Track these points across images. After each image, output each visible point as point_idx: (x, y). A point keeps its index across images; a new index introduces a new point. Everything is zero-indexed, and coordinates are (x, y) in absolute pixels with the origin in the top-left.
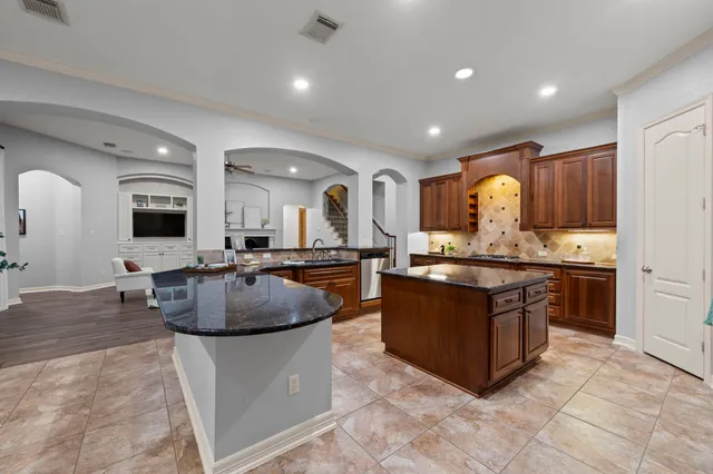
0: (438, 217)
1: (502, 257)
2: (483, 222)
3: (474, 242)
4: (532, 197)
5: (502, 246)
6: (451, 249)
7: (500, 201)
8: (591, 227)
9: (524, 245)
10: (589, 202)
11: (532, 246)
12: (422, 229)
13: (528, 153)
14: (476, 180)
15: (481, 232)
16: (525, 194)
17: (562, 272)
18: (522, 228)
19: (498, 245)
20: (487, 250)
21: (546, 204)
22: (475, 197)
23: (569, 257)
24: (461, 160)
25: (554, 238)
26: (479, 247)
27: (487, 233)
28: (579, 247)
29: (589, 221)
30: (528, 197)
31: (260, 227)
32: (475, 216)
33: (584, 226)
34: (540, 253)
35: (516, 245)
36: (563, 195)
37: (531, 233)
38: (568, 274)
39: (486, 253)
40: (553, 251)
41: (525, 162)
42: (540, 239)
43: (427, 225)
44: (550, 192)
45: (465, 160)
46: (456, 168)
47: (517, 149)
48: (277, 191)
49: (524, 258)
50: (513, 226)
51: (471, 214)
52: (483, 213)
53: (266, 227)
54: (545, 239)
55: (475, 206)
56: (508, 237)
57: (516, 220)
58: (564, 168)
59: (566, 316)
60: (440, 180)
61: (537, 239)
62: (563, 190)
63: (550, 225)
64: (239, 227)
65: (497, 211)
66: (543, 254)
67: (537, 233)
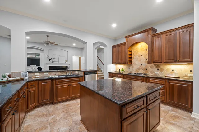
0: (118, 59)
1: (141, 74)
2: (134, 61)
3: (131, 68)
4: (152, 50)
5: (141, 69)
6: (123, 70)
7: (140, 52)
8: (179, 62)
9: (150, 69)
10: (178, 51)
11: (153, 69)
12: (113, 63)
13: (151, 32)
14: (131, 45)
15: (133, 64)
16: (150, 50)
17: (165, 81)
18: (149, 63)
19: (140, 69)
20: (136, 71)
21: (159, 53)
22: (131, 51)
23: (168, 75)
24: (126, 37)
25: (162, 66)
26: (133, 70)
27: (135, 64)
28: (173, 70)
29: (178, 60)
30: (151, 50)
31: (64, 63)
32: (131, 58)
33: (175, 62)
34: (156, 73)
35: (146, 69)
36: (166, 49)
37: (152, 65)
38: (168, 82)
39: (135, 72)
40: (161, 71)
41: (150, 36)
42: (156, 67)
43: (115, 62)
44: (160, 48)
45: (127, 37)
46: (124, 41)
47: (147, 31)
48: (70, 52)
49: (149, 74)
50: (145, 62)
51: (129, 57)
52: (134, 57)
53: (67, 63)
54: (158, 67)
55: (131, 55)
56: (143, 66)
57: (147, 60)
58: (166, 37)
59: (168, 100)
60: (119, 45)
61: (155, 67)
62: (166, 47)
63: (160, 61)
64: (57, 63)
65: (139, 56)
66: (157, 73)
67: (155, 65)
